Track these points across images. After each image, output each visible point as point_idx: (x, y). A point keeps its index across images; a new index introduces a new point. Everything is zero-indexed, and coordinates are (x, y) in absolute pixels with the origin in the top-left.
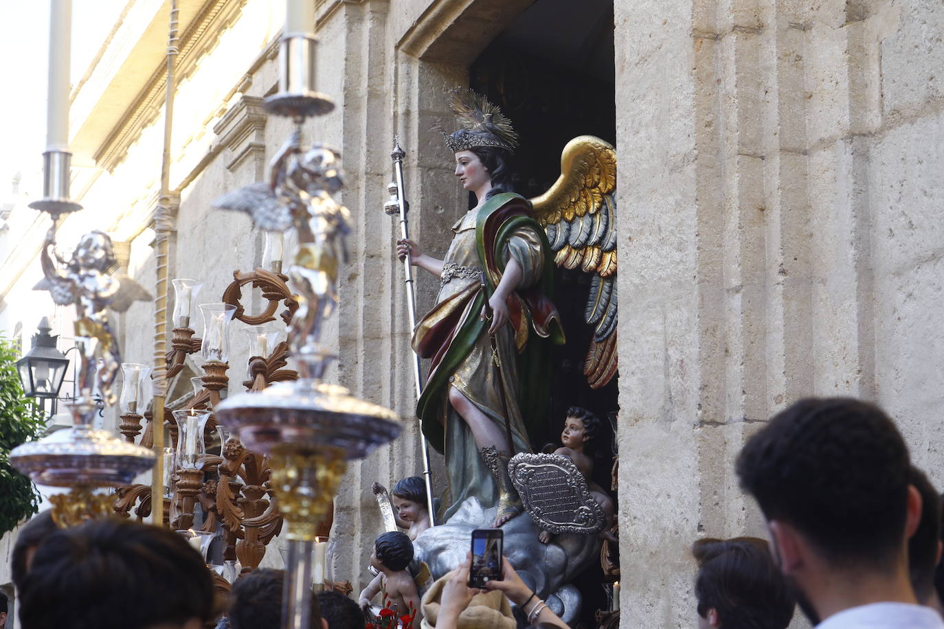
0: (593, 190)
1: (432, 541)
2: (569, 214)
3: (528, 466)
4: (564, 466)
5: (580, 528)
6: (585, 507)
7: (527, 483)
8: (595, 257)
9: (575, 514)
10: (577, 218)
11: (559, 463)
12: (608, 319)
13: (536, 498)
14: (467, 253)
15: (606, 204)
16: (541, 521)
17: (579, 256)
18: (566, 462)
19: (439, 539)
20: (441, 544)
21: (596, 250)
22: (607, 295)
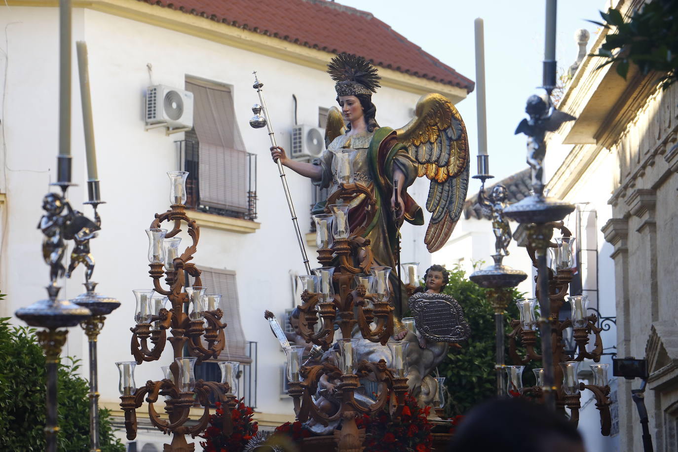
0: (433, 128)
1: (363, 348)
2: (417, 141)
3: (425, 300)
4: (449, 301)
5: (453, 339)
6: (460, 326)
7: (422, 311)
8: (434, 170)
9: (452, 330)
10: (421, 144)
11: (446, 299)
12: (441, 209)
13: (427, 320)
14: (361, 164)
15: (440, 137)
16: (427, 335)
17: (424, 169)
18: (451, 299)
19: (368, 346)
20: (372, 349)
21: (434, 165)
22: (440, 194)
